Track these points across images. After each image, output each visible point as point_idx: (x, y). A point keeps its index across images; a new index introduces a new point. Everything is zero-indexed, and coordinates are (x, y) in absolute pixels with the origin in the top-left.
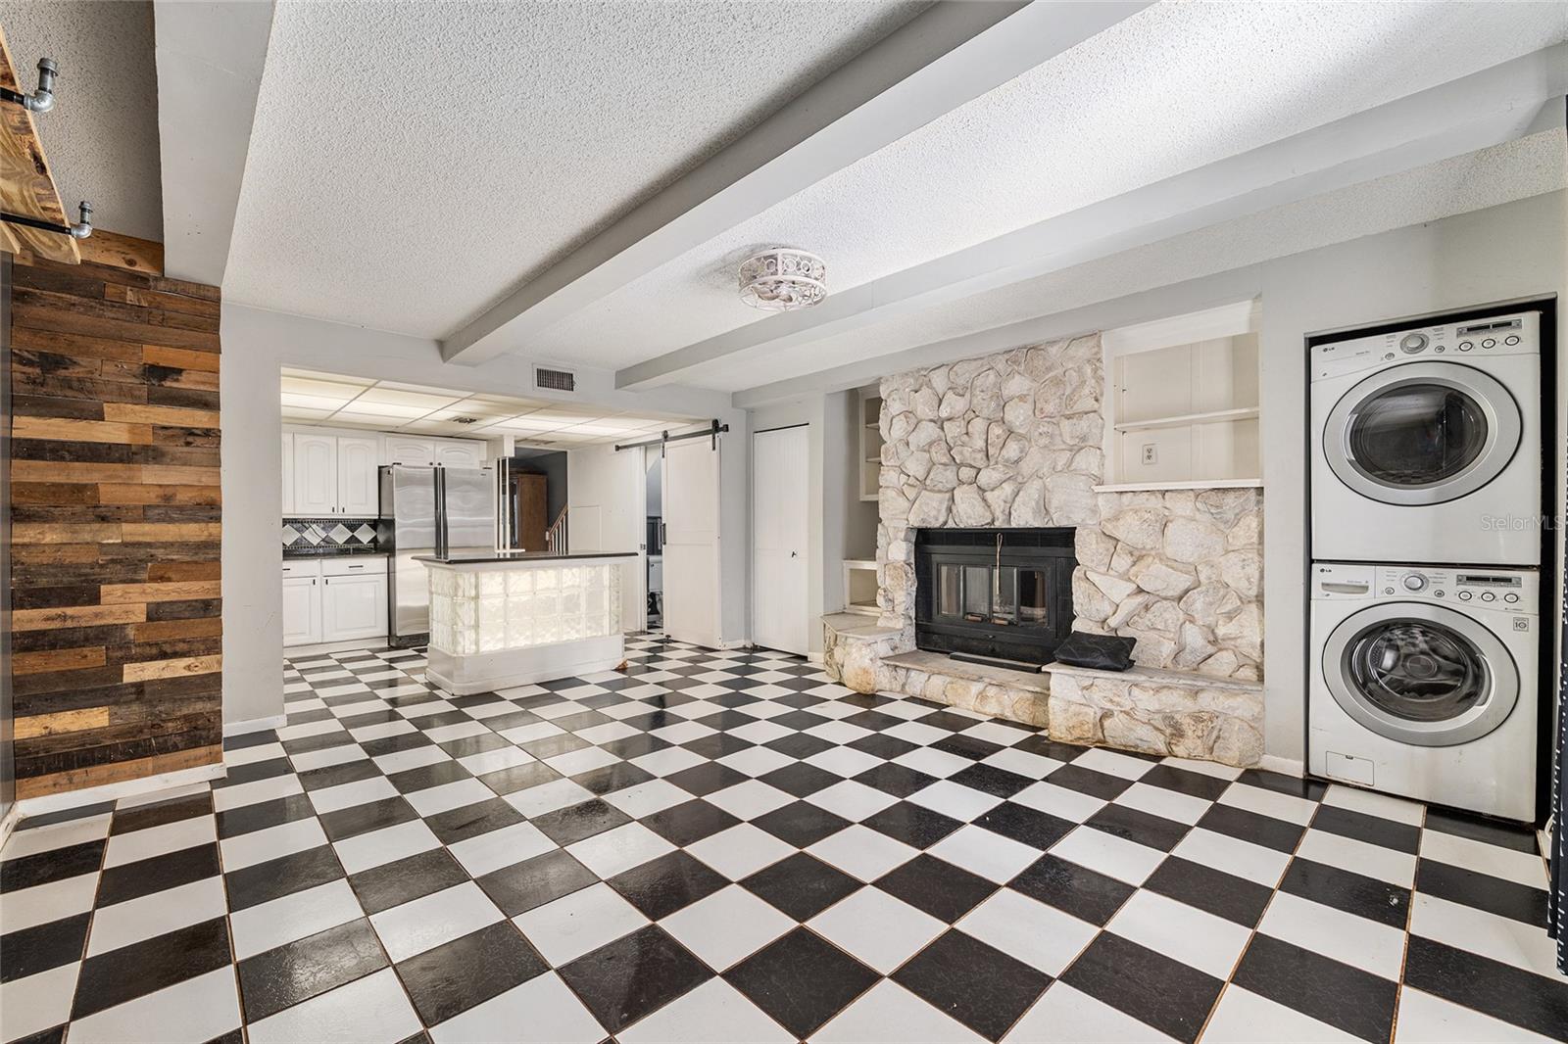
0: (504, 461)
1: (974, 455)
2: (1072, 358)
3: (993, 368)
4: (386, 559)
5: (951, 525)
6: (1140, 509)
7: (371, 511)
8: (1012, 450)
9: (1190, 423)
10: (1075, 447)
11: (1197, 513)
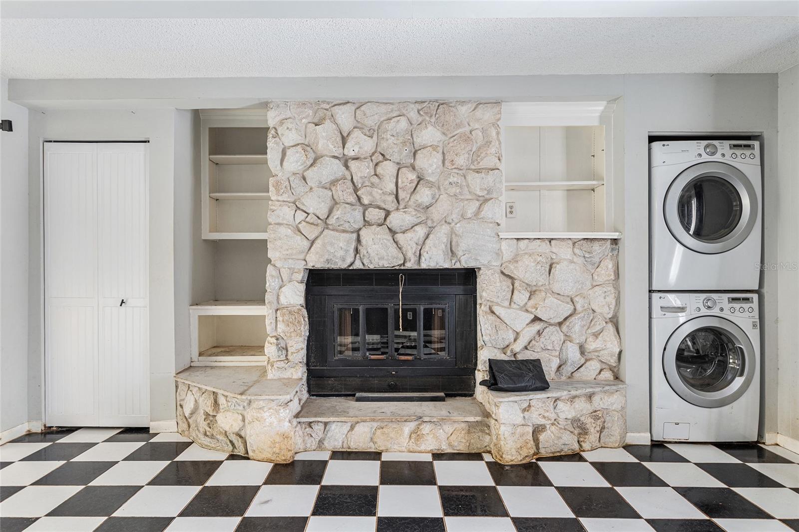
1: (383, 198)
2: (478, 120)
3: (404, 115)
5: (358, 265)
6: (533, 253)
8: (424, 195)
9: (539, 189)
10: (481, 198)
11: (575, 257)
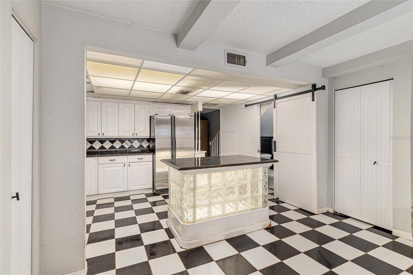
0: (198, 113)
4: (152, 155)
7: (147, 135)
